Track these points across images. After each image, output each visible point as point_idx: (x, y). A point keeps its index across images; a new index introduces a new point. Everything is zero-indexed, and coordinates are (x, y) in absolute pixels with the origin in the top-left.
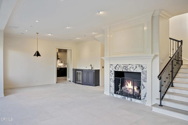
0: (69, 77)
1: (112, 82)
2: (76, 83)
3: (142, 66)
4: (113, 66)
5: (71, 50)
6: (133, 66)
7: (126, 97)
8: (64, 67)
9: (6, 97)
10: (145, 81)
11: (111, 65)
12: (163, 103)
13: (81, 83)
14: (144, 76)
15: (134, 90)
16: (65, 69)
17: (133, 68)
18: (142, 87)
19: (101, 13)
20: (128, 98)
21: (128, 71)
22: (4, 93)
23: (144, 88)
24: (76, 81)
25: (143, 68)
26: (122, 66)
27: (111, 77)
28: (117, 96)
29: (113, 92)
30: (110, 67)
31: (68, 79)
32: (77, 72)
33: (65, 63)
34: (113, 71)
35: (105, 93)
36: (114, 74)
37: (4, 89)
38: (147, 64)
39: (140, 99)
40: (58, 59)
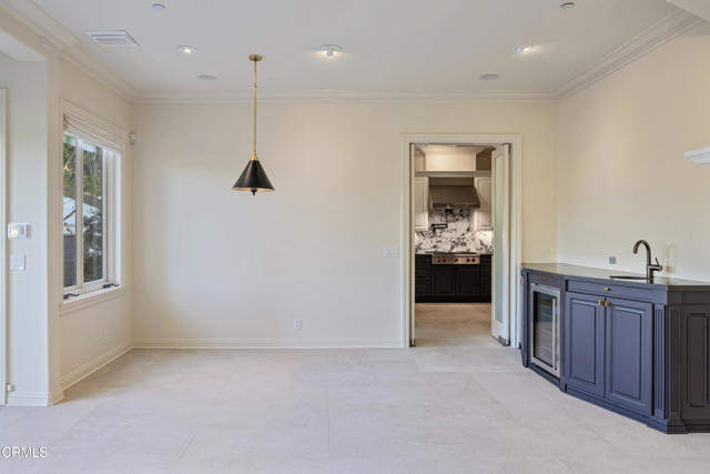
2: (528, 364)
5: (510, 146)
13: (557, 373)
32: (533, 287)
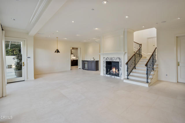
0: (79, 66)
2: (84, 69)
3: (119, 58)
5: (81, 48)
8: (76, 59)
9: (36, 79)
10: (121, 66)
11: (104, 58)
12: (129, 77)
13: (87, 69)
14: (120, 63)
15: (116, 72)
16: (77, 61)
17: (115, 59)
18: (120, 69)
19: (96, 29)
20: (113, 76)
21: (113, 61)
22: (34, 77)
23: (121, 70)
24: (84, 68)
26: (110, 58)
27: (104, 65)
29: (105, 73)
30: (104, 59)
31: (79, 67)
32: (84, 62)
33: (77, 57)
34: (105, 61)
35: (101, 74)
36: (105, 63)
37: (34, 75)
38: (122, 57)
39: (119, 76)
40: (72, 54)
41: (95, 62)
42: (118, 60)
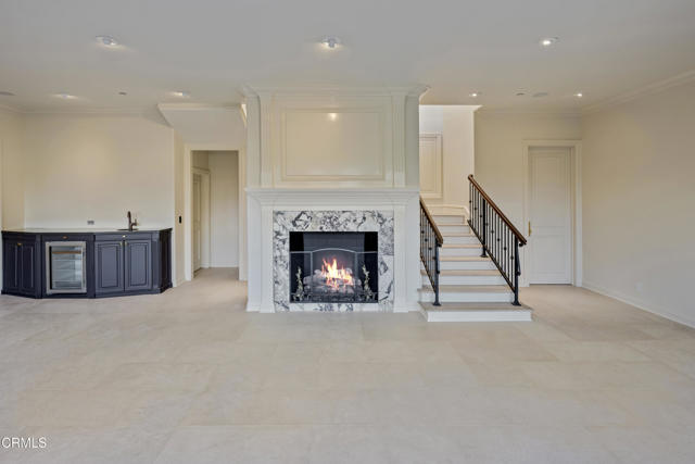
1: (281, 269)
2: (42, 296)
3: (379, 216)
4: (287, 215)
6: (354, 215)
7: (335, 305)
10: (390, 254)
11: (279, 213)
13: (83, 291)
14: (385, 239)
17: (355, 221)
18: (380, 269)
20: (339, 306)
21: (341, 229)
23: (386, 269)
25: (384, 221)
26: (320, 215)
27: (278, 253)
28: (301, 307)
29: (287, 297)
30: (275, 221)
32: (47, 244)
34: (284, 232)
35: (249, 308)
36: (288, 241)
39: (376, 301)
41: (157, 236)
42: (370, 226)
